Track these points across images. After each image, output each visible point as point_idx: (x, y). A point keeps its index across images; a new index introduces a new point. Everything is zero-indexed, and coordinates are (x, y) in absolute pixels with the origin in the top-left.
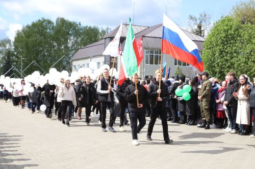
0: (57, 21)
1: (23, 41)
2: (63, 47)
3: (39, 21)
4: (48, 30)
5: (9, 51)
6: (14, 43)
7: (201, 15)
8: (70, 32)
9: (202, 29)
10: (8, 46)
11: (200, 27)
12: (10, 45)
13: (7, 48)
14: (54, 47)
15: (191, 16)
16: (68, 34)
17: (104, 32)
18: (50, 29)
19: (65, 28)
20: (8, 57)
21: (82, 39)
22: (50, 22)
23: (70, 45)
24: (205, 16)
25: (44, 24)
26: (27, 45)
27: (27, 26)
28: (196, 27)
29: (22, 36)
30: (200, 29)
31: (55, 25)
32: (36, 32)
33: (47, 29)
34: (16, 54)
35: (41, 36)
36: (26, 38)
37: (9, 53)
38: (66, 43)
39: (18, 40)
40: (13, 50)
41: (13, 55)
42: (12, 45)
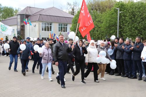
7: (74, 3)
11: (73, 10)
15: (68, 3)
17: (17, 11)
24: (76, 3)
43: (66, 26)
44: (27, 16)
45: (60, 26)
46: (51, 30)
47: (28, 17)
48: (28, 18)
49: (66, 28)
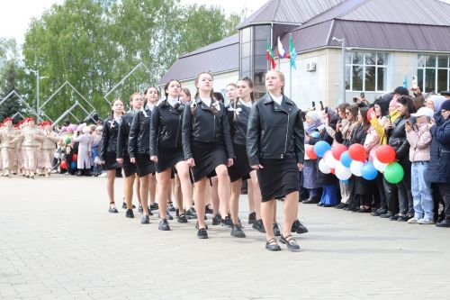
1: (44, 42)
2: (138, 57)
4: (104, 16)
5: (13, 66)
6: (25, 47)
8: (156, 20)
10: (9, 55)
12: (15, 51)
13: (9, 58)
14: (118, 54)
16: (150, 24)
17: (236, 18)
18: (107, 11)
20: (11, 80)
21: (184, 37)
23: (154, 51)
26: (54, 49)
27: (55, 6)
29: (42, 30)
31: (120, 2)
32: (76, 20)
33: (100, 14)
34: (28, 72)
35: (86, 29)
36: (51, 35)
37: (11, 72)
38: (145, 47)
39: (33, 40)
40: (21, 64)
41: (22, 76)
42: (20, 52)
44: (281, 31)
45: (424, 68)
47: (286, 33)
48: (285, 39)
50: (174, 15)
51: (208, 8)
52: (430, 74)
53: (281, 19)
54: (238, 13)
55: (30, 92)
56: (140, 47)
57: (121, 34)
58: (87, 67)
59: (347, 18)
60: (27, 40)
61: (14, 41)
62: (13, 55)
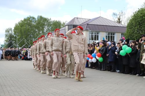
0: (38, 18)
1: (19, 29)
2: (41, 32)
3: (28, 17)
4: (33, 23)
5: (11, 35)
6: (14, 30)
7: (120, 13)
9: (121, 20)
10: (10, 32)
12: (12, 31)
13: (10, 33)
14: (36, 32)
15: (114, 13)
16: (44, 25)
18: (34, 22)
19: (42, 22)
20: (11, 38)
21: (52, 28)
22: (34, 18)
23: (45, 31)
24: (122, 13)
25: (31, 19)
26: (21, 31)
27: (21, 21)
28: (117, 19)
29: (18, 26)
30: (120, 20)
31: (37, 20)
32: (26, 24)
33: (32, 22)
34: (15, 36)
35: (29, 26)
36: (20, 27)
37: (11, 36)
38: (43, 30)
39: (16, 28)
40: (13, 34)
41: (13, 37)
42: (13, 31)
43: (113, 35)
44: (75, 27)
45: (107, 35)
46: (98, 40)
49: (114, 36)
50: (50, 23)
51: (57, 21)
52: (109, 37)
53: (74, 24)
54: (64, 22)
55: (15, 41)
56: (41, 30)
57: (37, 27)
58: (29, 35)
59: (90, 24)
60: (15, 28)
61: (11, 29)
62: (11, 32)
